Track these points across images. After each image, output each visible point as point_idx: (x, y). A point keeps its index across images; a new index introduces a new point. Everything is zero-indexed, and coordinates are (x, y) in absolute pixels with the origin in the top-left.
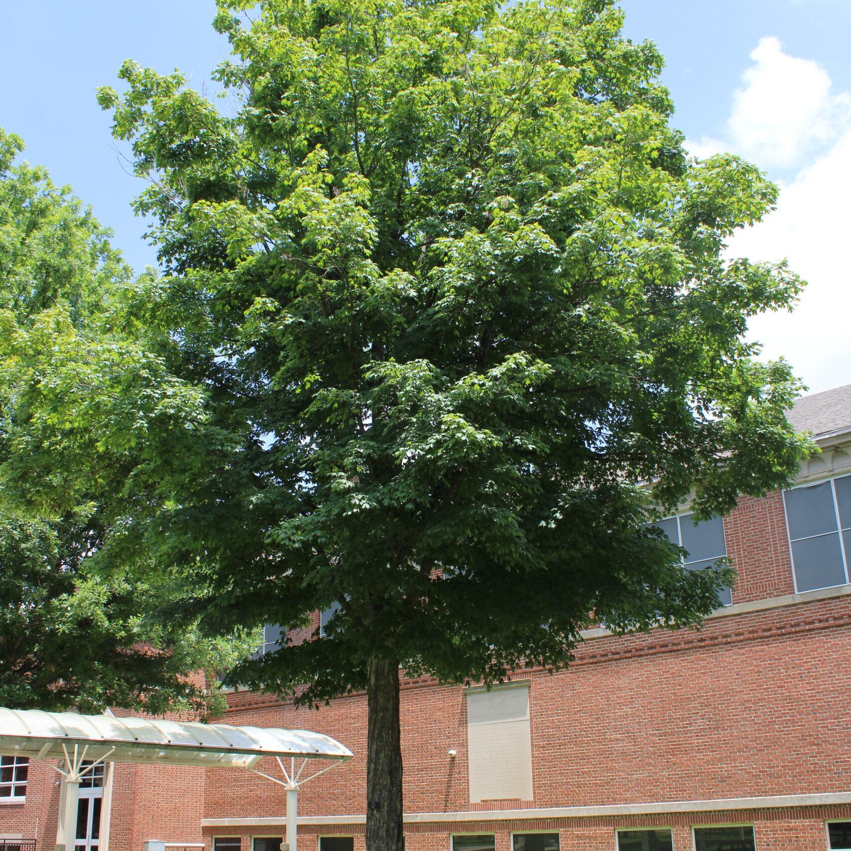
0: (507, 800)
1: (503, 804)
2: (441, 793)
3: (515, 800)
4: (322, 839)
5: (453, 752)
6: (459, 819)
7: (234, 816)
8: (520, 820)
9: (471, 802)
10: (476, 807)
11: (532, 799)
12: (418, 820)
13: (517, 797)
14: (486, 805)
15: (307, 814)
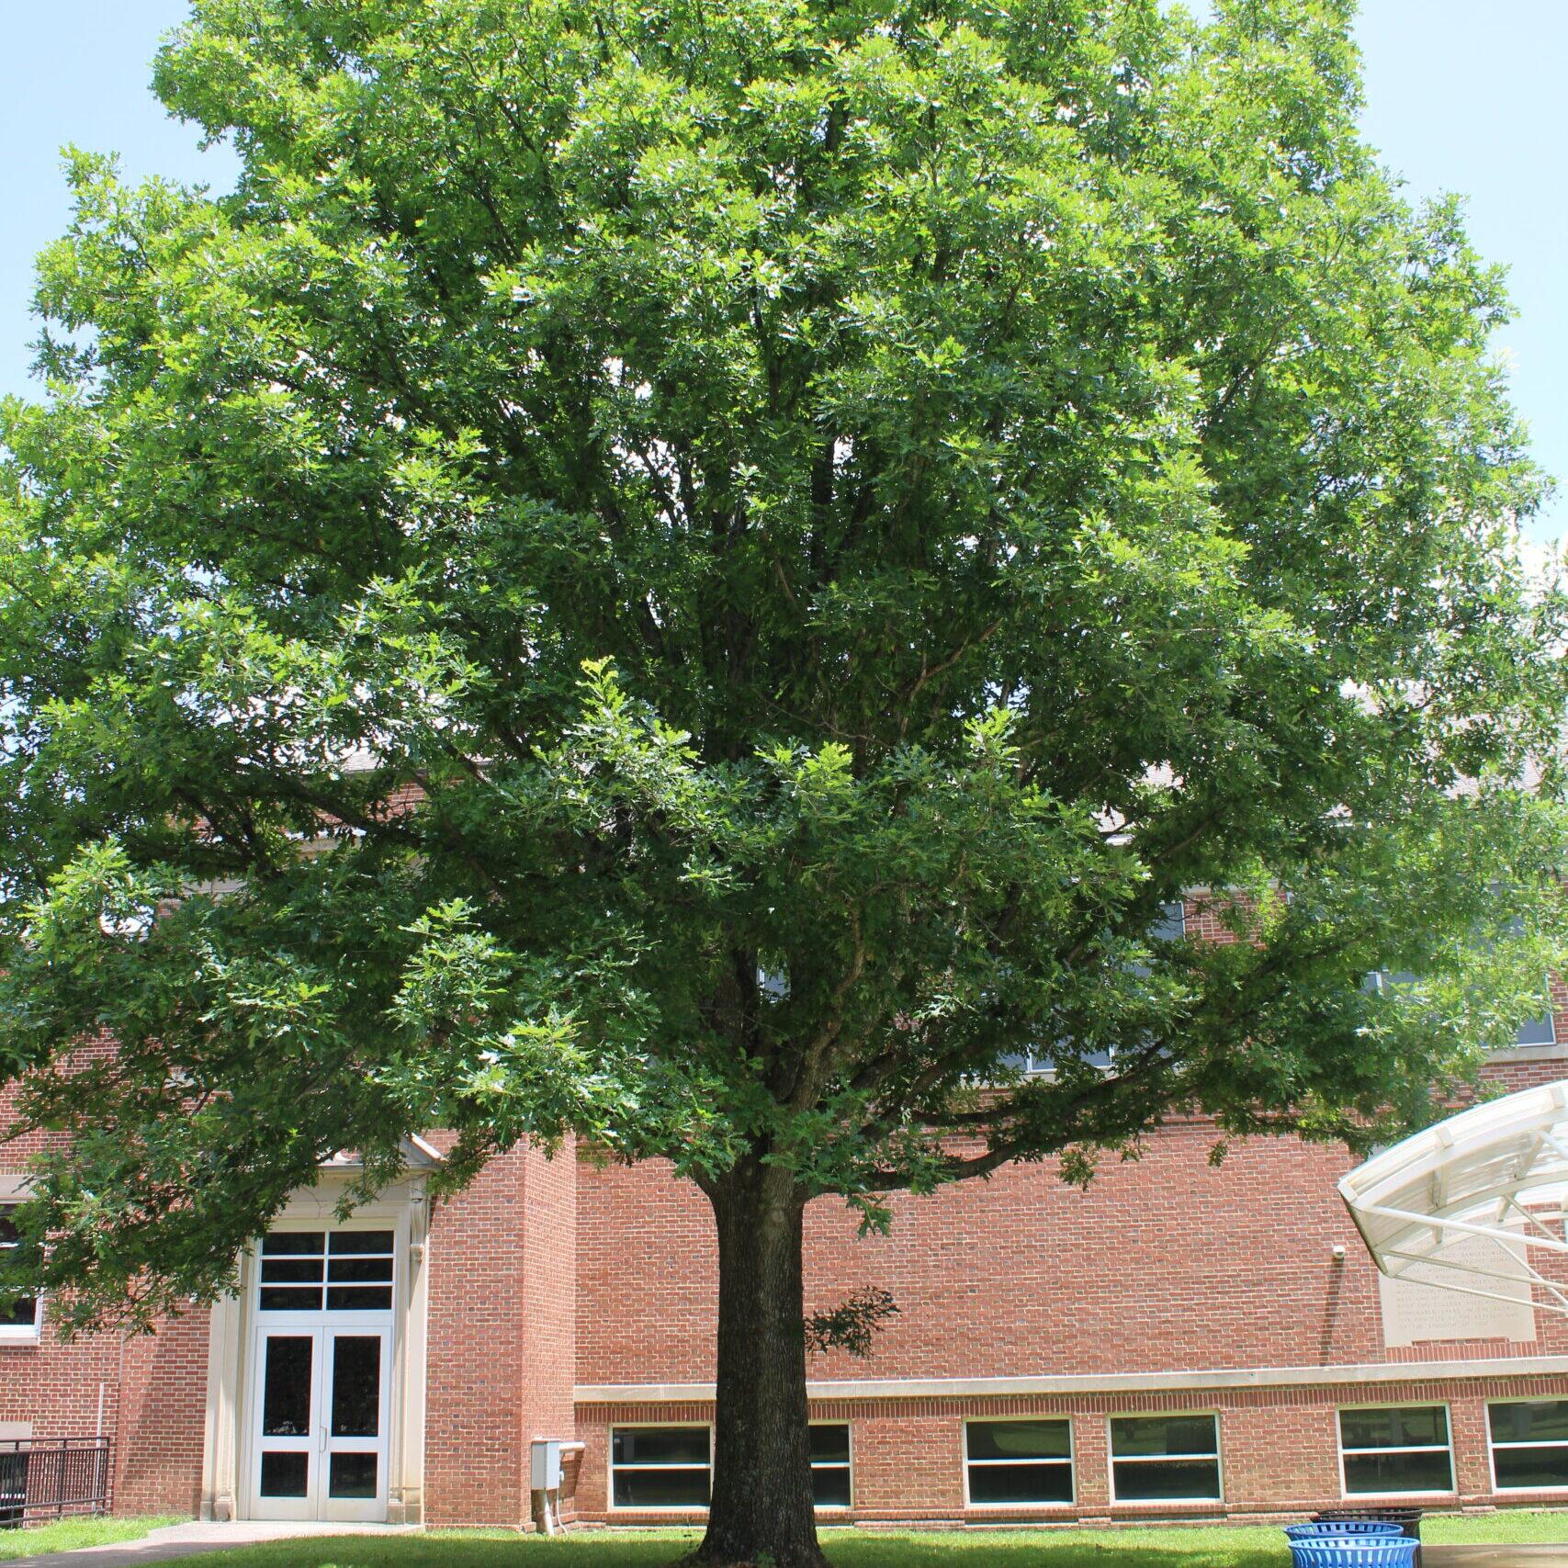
0: (1476, 1340)
1: (1467, 1347)
2: (1313, 1328)
3: (1494, 1341)
4: (970, 1426)
5: (1338, 1249)
6: (1361, 1378)
7: (686, 1378)
8: (1509, 1377)
9: (1388, 1345)
10: (1399, 1354)
11: (1533, 1338)
12: (1255, 1381)
13: (1497, 1335)
14: (1422, 1349)
15: (928, 1373)
